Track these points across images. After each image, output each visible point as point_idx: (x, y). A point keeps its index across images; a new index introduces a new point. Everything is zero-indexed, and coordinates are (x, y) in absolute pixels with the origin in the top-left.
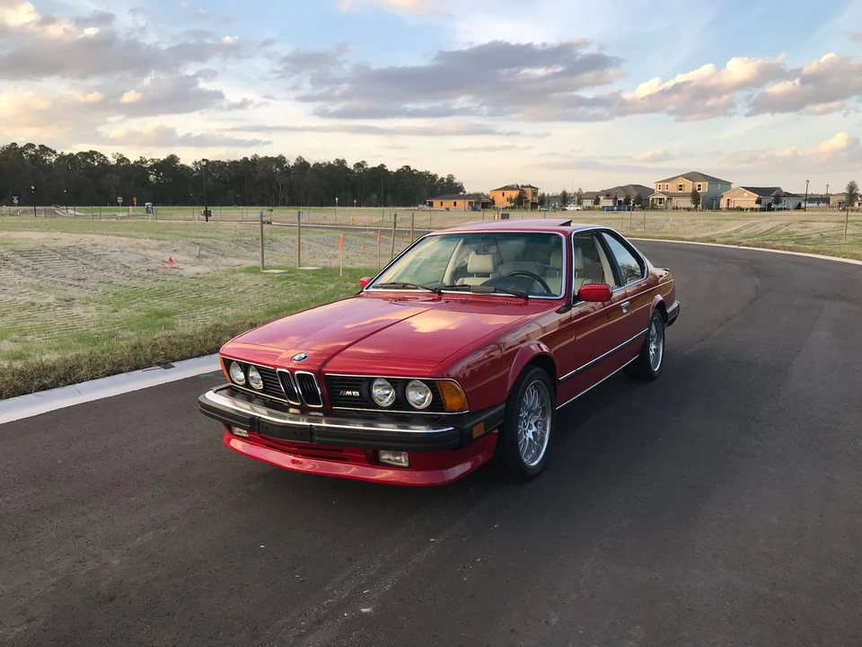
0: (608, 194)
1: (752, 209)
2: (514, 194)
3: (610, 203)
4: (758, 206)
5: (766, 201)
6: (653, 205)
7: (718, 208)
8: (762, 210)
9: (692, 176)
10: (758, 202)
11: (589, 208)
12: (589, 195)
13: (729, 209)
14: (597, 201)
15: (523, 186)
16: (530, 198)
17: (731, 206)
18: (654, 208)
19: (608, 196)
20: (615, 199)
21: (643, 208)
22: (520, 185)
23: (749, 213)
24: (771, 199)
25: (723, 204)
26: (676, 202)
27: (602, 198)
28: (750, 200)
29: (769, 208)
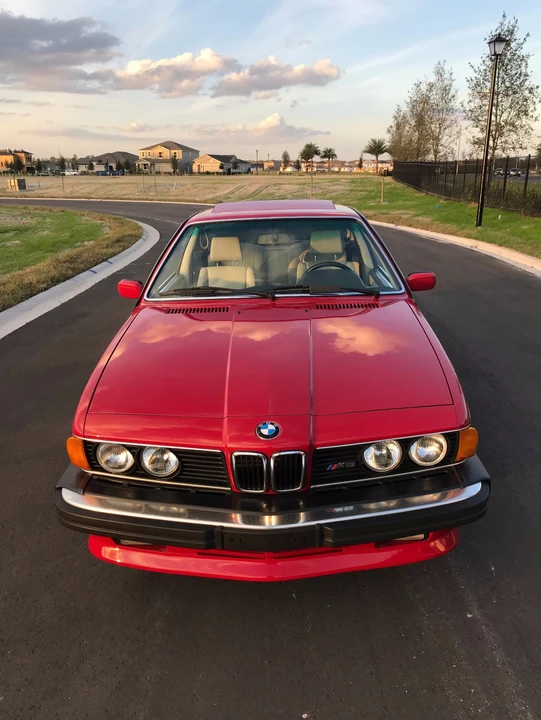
0: (100, 160)
1: (217, 173)
2: (10, 159)
3: (102, 168)
4: (221, 171)
5: (227, 166)
6: (140, 170)
7: (191, 173)
8: (224, 174)
9: (168, 145)
10: (221, 167)
11: (84, 173)
12: (83, 161)
13: (200, 173)
14: (91, 167)
15: (16, 151)
16: (24, 162)
17: (202, 171)
18: (139, 172)
19: (100, 161)
20: (107, 164)
21: (131, 173)
22: (12, 150)
23: (215, 177)
24: (231, 165)
25: (195, 168)
26: (158, 167)
27: (94, 164)
28: (214, 166)
29: (229, 173)
